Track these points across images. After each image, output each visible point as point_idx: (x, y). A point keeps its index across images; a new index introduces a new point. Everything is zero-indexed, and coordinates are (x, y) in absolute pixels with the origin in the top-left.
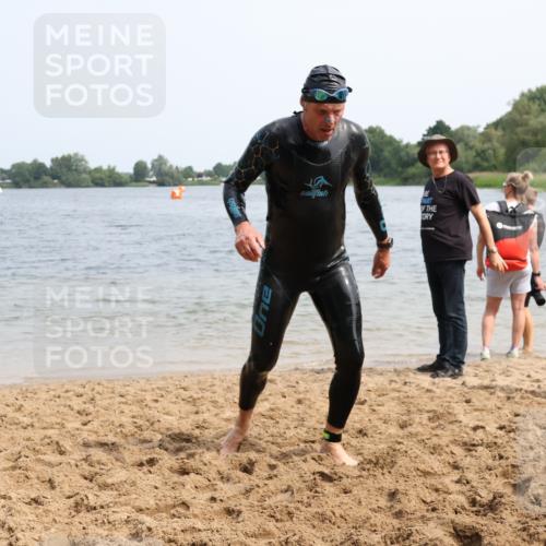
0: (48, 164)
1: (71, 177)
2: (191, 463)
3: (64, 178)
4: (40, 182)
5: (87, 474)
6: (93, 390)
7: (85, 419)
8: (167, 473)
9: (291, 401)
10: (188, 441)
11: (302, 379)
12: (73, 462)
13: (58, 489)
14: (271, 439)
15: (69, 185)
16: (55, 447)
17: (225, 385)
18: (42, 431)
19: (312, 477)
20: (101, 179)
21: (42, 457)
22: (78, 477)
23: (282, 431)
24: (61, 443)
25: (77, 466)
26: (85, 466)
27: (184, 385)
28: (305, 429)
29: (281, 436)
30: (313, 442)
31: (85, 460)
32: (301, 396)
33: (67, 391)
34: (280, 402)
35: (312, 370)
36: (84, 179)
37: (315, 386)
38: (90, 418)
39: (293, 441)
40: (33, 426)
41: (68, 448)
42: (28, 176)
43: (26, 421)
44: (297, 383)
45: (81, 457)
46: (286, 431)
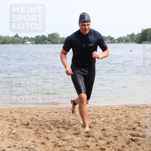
0: (47, 36)
1: (54, 41)
2: (91, 134)
3: (52, 41)
4: (44, 42)
5: (58, 136)
6: (60, 111)
8: (83, 137)
9: (123, 116)
11: (128, 109)
13: (50, 140)
14: (116, 128)
15: (53, 43)
16: (49, 128)
17: (102, 110)
18: (45, 123)
19: (129, 140)
21: (45, 130)
22: (56, 137)
23: (120, 125)
24: (51, 126)
25: (55, 134)
26: (58, 134)
27: (89, 110)
28: (128, 125)
29: (119, 127)
30: (130, 129)
31: (58, 132)
32: (127, 115)
33: (52, 111)
34: (120, 116)
35: (131, 107)
36: (59, 41)
37: (132, 112)
39: (123, 129)
40: (42, 121)
41: (53, 128)
42: (40, 40)
43: (40, 119)
44: (126, 110)
45: (57, 131)
46: (121, 125)
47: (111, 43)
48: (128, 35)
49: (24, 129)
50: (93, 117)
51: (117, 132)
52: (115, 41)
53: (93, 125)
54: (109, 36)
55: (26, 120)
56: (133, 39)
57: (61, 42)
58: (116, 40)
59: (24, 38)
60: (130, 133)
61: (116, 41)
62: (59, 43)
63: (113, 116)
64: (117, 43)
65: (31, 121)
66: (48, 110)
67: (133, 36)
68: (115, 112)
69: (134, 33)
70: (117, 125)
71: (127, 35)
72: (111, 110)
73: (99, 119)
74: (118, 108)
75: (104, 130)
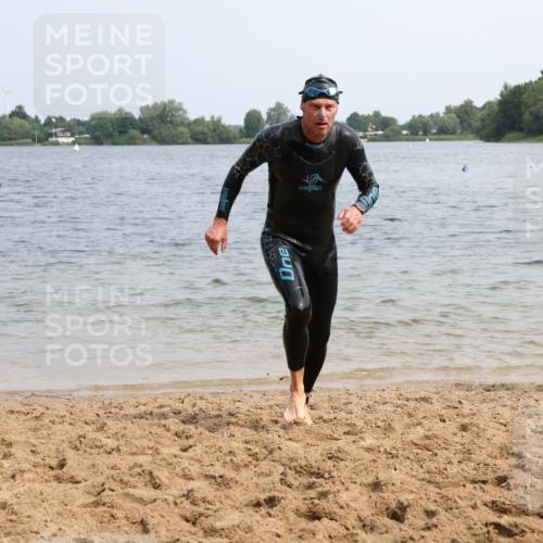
0: (137, 115)
1: (165, 131)
2: (323, 504)
3: (156, 132)
4: (126, 137)
5: (188, 515)
7: (186, 443)
8: (292, 517)
9: (452, 427)
10: (319, 475)
11: (467, 398)
12: (171, 499)
13: (152, 534)
14: (427, 476)
15: (162, 141)
16: (148, 478)
17: (365, 404)
18: (130, 457)
19: (485, 530)
20: (204, 133)
21: (132, 491)
22: (178, 519)
23: (442, 466)
24: (156, 473)
25: (176, 504)
26: (186, 504)
28: (473, 465)
29: (441, 473)
30: (484, 482)
31: (186, 496)
32: (466, 421)
34: (438, 427)
36: (182, 133)
37: (484, 407)
38: (191, 442)
39: (456, 480)
40: (119, 450)
41: (164, 480)
42: (111, 129)
43: (111, 443)
44: (460, 402)
45: (181, 493)
46: (448, 467)
47: (386, 138)
48: (448, 110)
49: (44, 488)
50: (329, 432)
51: (433, 496)
52: (400, 133)
53: (330, 463)
54: (377, 114)
55: (53, 448)
56: (470, 125)
57: (192, 138)
58: (403, 127)
59: (49, 122)
60: (488, 498)
61: (405, 132)
62: (184, 140)
63: (408, 426)
64: (407, 140)
65: (76, 448)
66: (143, 401)
67: (466, 112)
68: (416, 409)
69: (471, 102)
70: (428, 464)
71: (444, 110)
72: (400, 402)
73: (352, 438)
74: (428, 395)
75: (376, 486)
